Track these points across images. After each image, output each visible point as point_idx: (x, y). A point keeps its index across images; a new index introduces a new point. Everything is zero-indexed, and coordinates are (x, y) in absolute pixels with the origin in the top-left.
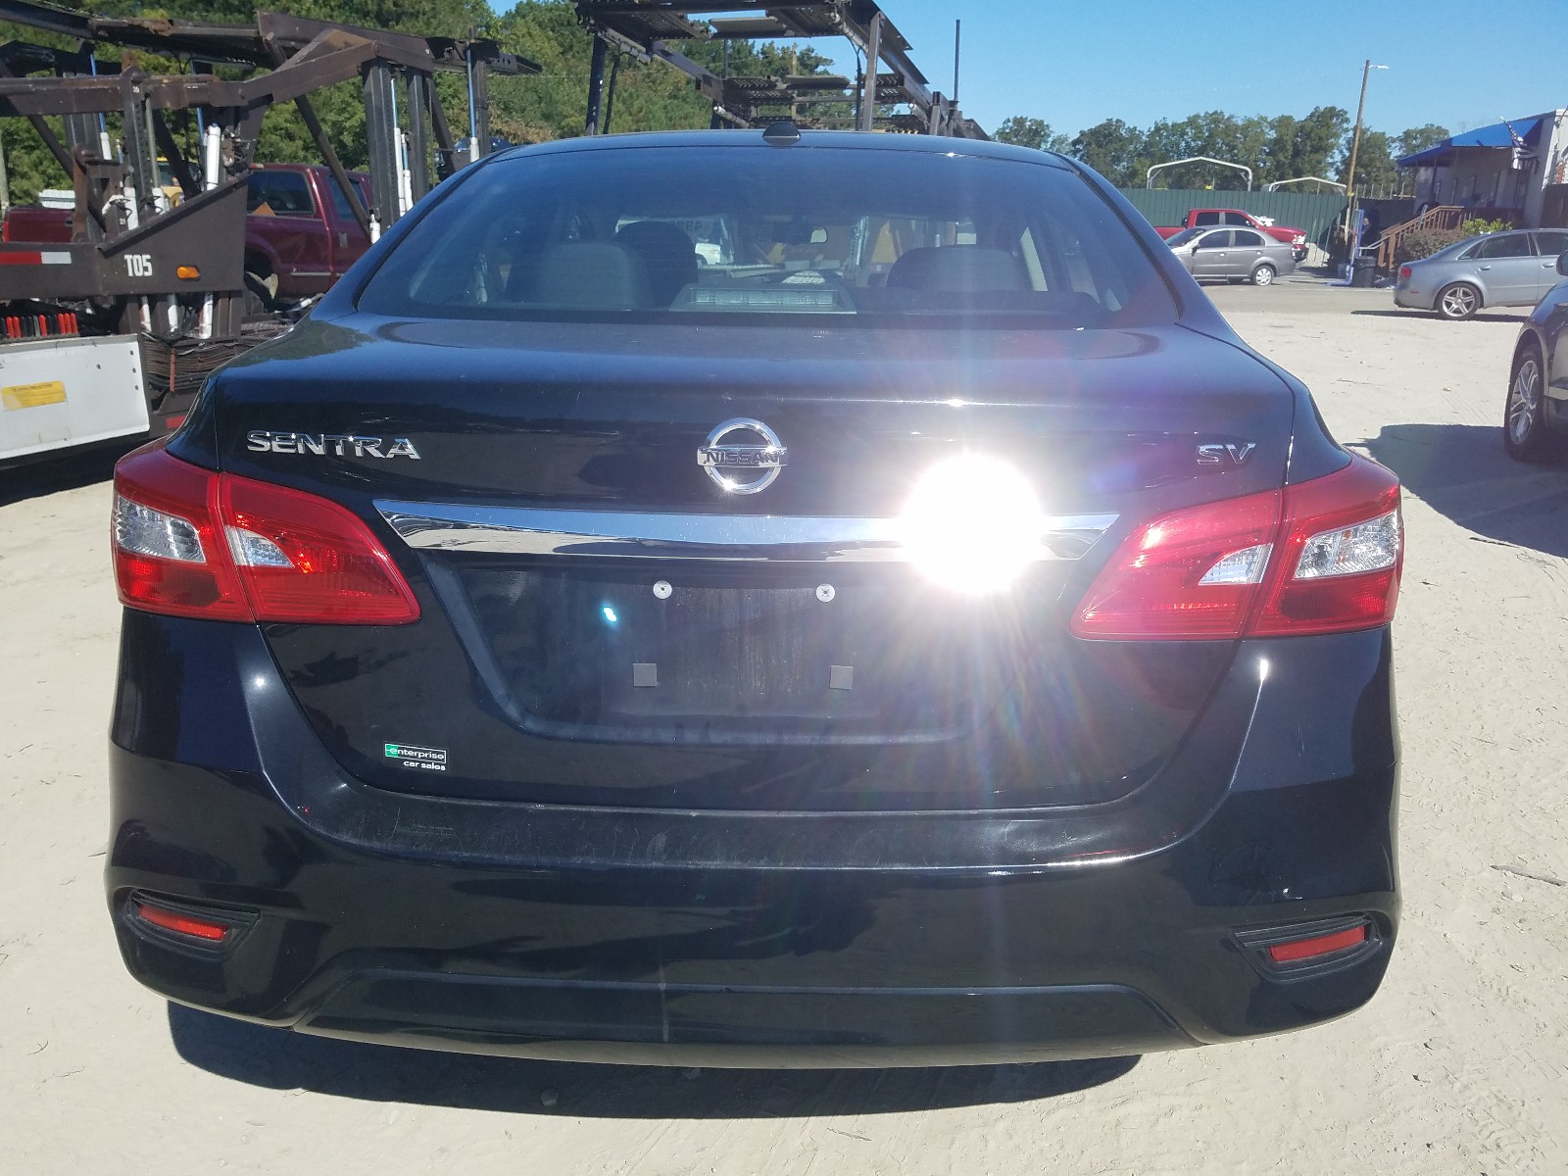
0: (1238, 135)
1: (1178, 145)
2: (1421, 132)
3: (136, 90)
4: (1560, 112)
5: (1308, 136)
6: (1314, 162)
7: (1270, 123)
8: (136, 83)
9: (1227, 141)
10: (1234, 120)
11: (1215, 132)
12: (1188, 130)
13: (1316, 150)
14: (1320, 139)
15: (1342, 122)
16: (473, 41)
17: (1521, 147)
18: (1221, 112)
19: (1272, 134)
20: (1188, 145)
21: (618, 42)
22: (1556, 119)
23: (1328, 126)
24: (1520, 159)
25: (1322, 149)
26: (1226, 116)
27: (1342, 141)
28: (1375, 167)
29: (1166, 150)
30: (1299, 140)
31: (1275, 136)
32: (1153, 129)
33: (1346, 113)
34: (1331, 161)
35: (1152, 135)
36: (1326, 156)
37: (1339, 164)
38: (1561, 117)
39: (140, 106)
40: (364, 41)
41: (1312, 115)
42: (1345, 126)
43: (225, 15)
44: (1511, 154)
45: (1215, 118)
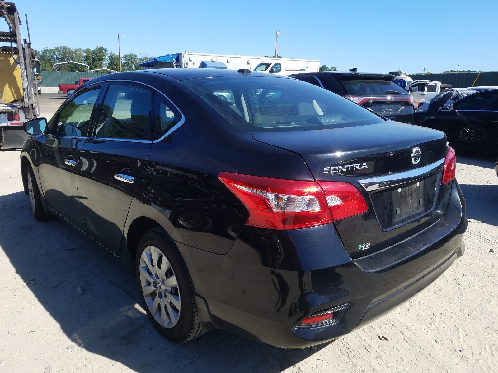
0: (74, 54)
1: (53, 56)
2: (129, 55)
4: (183, 53)
5: (96, 55)
6: (100, 64)
7: (83, 51)
9: (70, 56)
10: (71, 49)
11: (65, 53)
12: (56, 51)
13: (100, 60)
14: (100, 56)
15: (106, 51)
17: (175, 62)
18: (66, 47)
19: (85, 54)
20: (57, 57)
22: (183, 55)
23: (102, 53)
24: (176, 65)
25: (101, 59)
26: (68, 48)
27: (107, 57)
28: (118, 65)
29: (50, 58)
30: (94, 56)
31: (86, 55)
32: (43, 51)
33: (106, 49)
34: (105, 63)
35: (43, 53)
36: (103, 62)
37: (107, 64)
38: (184, 54)
41: (96, 49)
42: (107, 52)
44: (173, 64)
45: (65, 48)
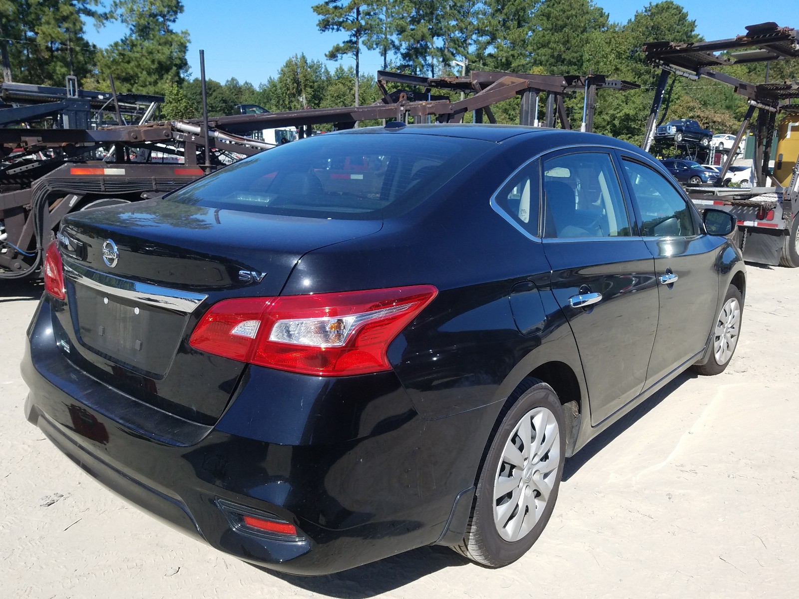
3: (402, 108)
8: (402, 106)
16: (590, 76)
21: (674, 71)
39: (403, 115)
40: (522, 80)
43: (568, 67)
